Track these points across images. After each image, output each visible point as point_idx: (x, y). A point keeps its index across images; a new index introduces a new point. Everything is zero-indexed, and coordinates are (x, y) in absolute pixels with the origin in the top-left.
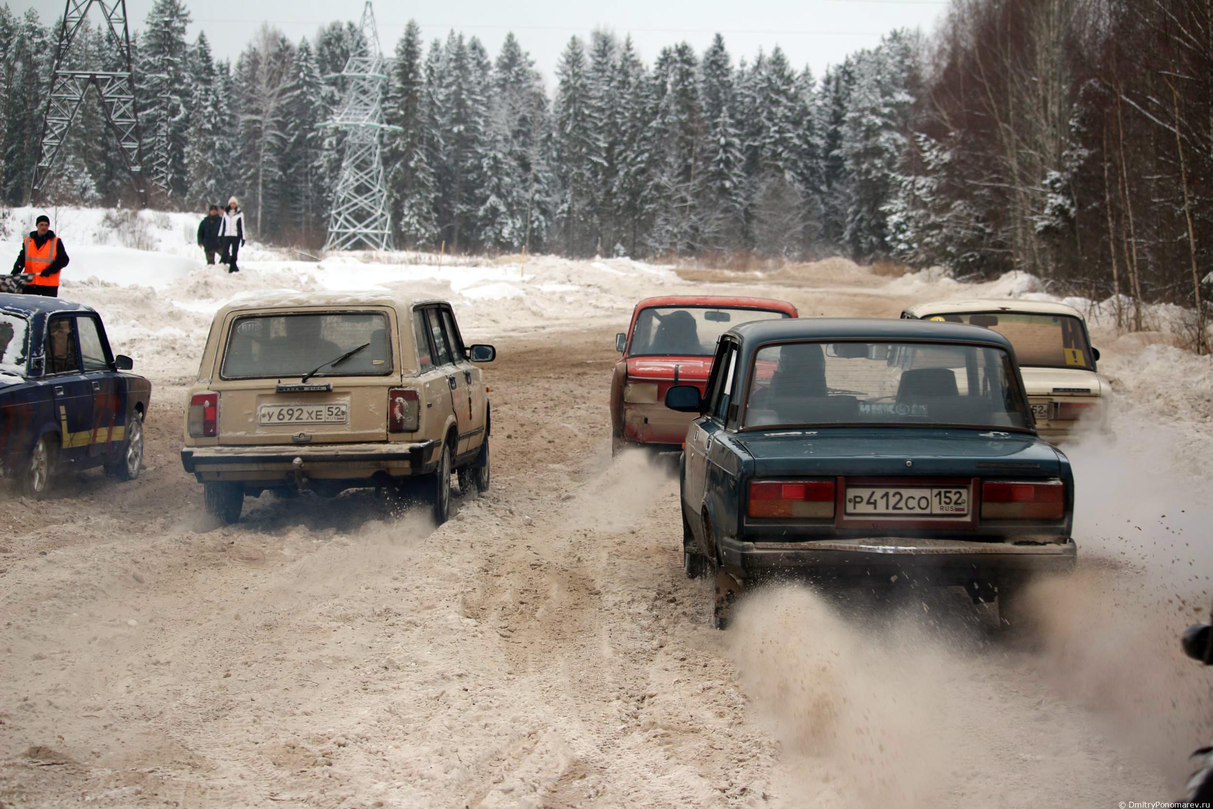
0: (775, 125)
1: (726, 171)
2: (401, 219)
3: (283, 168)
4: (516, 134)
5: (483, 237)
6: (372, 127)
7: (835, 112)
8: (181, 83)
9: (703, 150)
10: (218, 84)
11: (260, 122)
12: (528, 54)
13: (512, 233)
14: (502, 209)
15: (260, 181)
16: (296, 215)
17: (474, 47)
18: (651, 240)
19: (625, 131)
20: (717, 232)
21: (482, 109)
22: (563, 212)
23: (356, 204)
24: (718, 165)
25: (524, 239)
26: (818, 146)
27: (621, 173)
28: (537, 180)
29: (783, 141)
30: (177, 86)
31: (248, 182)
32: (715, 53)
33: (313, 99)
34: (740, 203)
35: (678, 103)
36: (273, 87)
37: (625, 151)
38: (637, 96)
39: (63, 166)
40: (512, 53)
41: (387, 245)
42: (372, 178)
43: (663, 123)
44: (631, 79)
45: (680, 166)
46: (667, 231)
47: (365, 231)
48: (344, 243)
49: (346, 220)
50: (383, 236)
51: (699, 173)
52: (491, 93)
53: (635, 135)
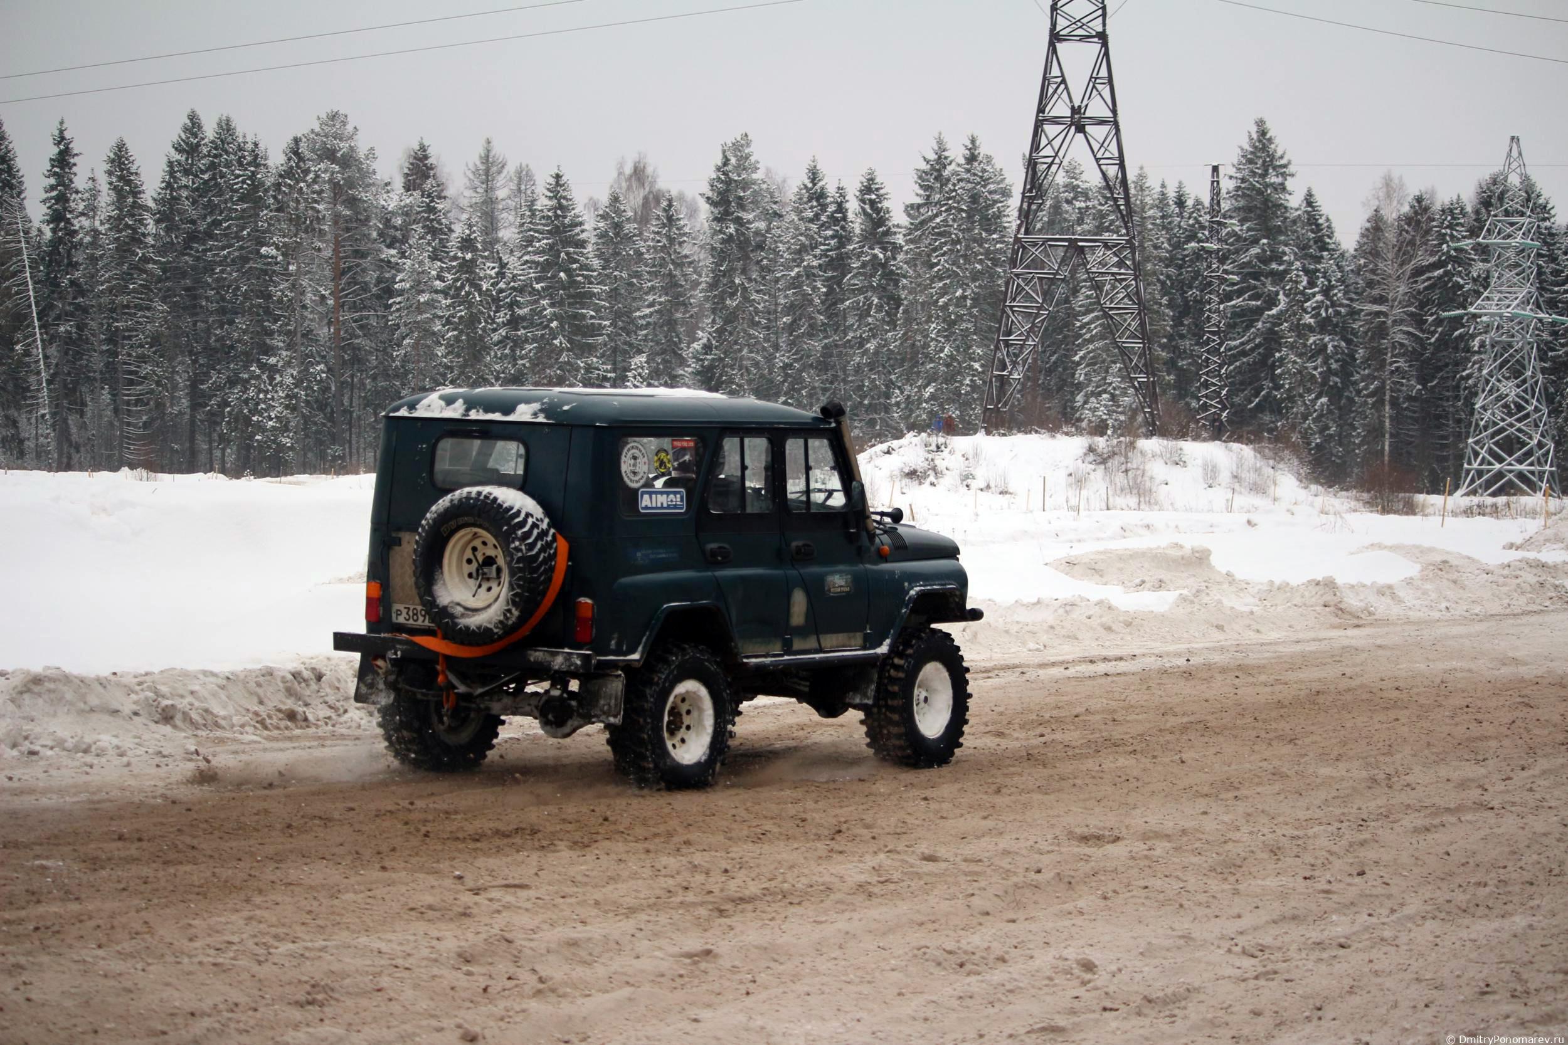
3: (1423, 380)
6: (1524, 317)
8: (1280, 262)
11: (1385, 314)
15: (1387, 397)
16: (1444, 447)
23: (1503, 430)
30: (1274, 266)
31: (1370, 401)
33: (1462, 282)
36: (1402, 265)
39: (1105, 379)
41: (1549, 485)
42: (1525, 391)
47: (1518, 467)
48: (1488, 484)
49: (1491, 452)
50: (1541, 475)
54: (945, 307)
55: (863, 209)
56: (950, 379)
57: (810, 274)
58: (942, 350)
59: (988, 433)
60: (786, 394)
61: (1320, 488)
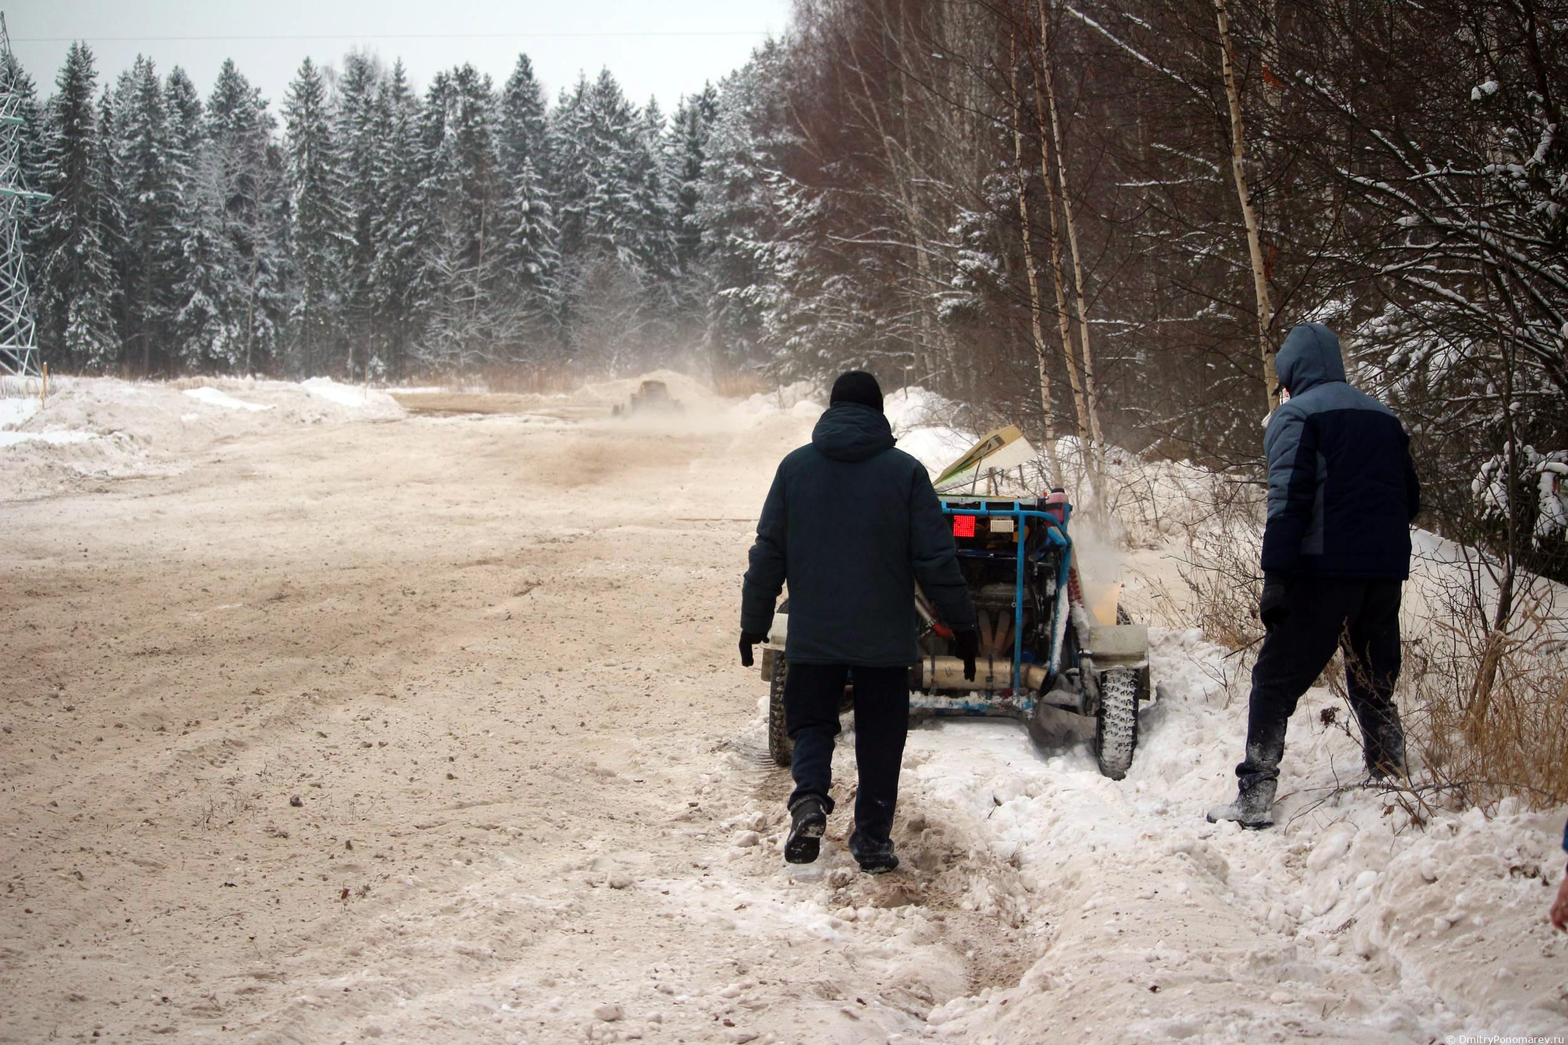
0: (601, 183)
1: (531, 248)
2: (65, 329)
4: (234, 203)
5: (184, 352)
7: (690, 162)
9: (497, 220)
13: (226, 345)
14: (212, 310)
17: (176, 80)
18: (422, 350)
19: (386, 194)
20: (520, 338)
21: (183, 169)
22: (299, 313)
24: (521, 240)
25: (244, 353)
26: (665, 211)
27: (380, 256)
28: (262, 268)
29: (614, 205)
32: (519, 81)
34: (552, 295)
35: (460, 152)
37: (385, 223)
38: (402, 144)
40: (231, 88)
41: (30, 364)
42: (7, 269)
43: (439, 181)
44: (394, 120)
45: (463, 243)
46: (446, 337)
50: (23, 352)
51: (492, 253)
52: (200, 145)
53: (399, 201)
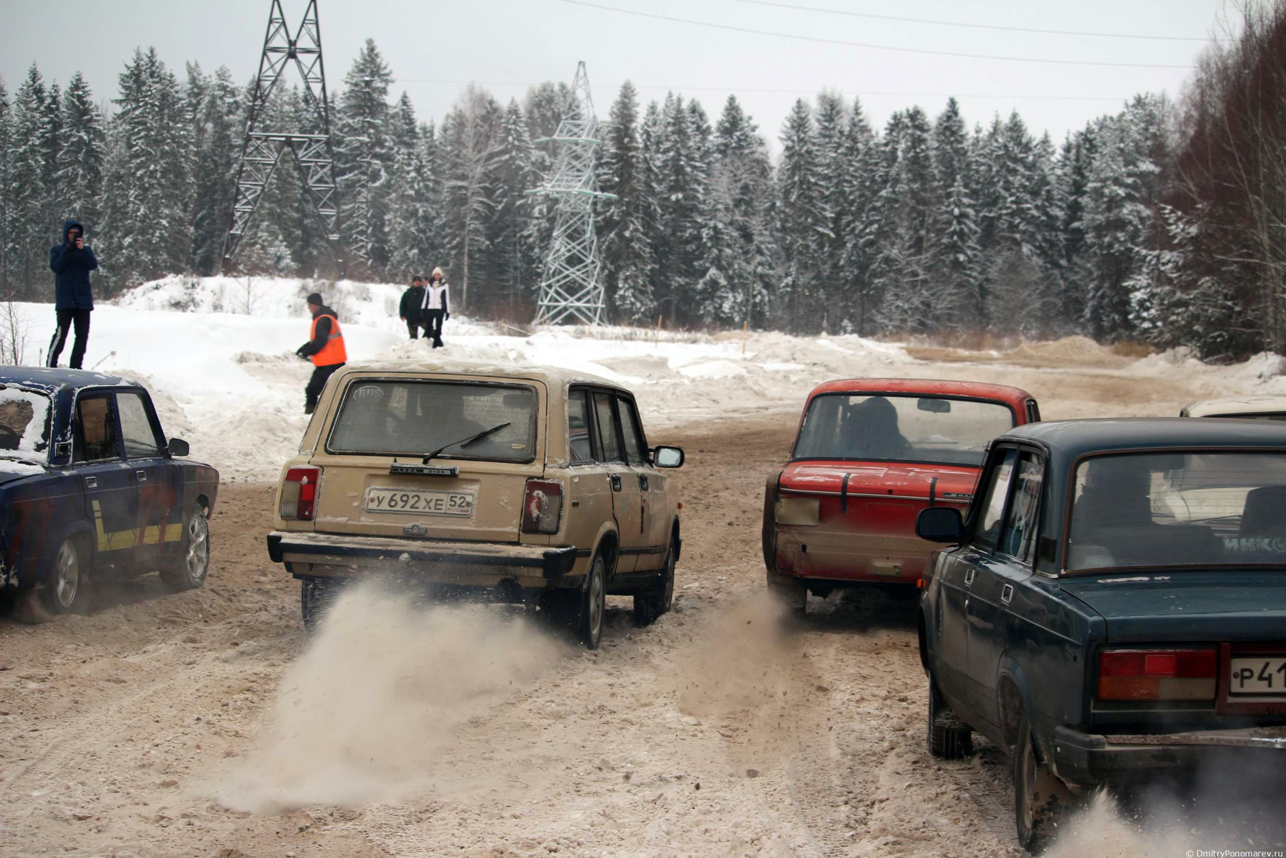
0: (1011, 195)
1: (960, 243)
2: (615, 292)
3: (491, 238)
4: (738, 203)
5: (702, 312)
6: (585, 194)
7: (1075, 182)
8: (382, 147)
9: (936, 221)
10: (422, 148)
11: (466, 188)
12: (750, 118)
13: (732, 308)
14: (723, 282)
15: (466, 250)
16: (503, 288)
17: (694, 110)
18: (880, 316)
19: (853, 201)
20: (950, 308)
21: (702, 176)
22: (787, 285)
23: (567, 276)
24: (952, 237)
25: (746, 314)
26: (1057, 218)
27: (849, 245)
28: (760, 251)
29: (1020, 212)
30: (378, 150)
31: (453, 252)
32: (949, 118)
33: (522, 164)
34: (974, 278)
35: (909, 171)
36: (479, 152)
37: (853, 221)
38: (866, 163)
39: (256, 233)
40: (734, 117)
41: (601, 319)
42: (584, 248)
43: (894, 192)
44: (860, 146)
45: (911, 238)
46: (898, 307)
47: (577, 304)
48: (554, 317)
49: (557, 293)
50: (596, 310)
51: (932, 246)
52: (711, 159)
53: (864, 205)
54: (141, 178)
55: (73, 103)
56: (143, 231)
57: (33, 150)
58: (138, 210)
59: (225, 275)
60: (13, 241)
61: (465, 318)
